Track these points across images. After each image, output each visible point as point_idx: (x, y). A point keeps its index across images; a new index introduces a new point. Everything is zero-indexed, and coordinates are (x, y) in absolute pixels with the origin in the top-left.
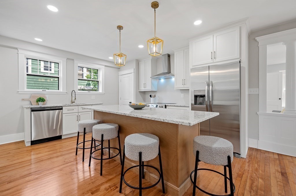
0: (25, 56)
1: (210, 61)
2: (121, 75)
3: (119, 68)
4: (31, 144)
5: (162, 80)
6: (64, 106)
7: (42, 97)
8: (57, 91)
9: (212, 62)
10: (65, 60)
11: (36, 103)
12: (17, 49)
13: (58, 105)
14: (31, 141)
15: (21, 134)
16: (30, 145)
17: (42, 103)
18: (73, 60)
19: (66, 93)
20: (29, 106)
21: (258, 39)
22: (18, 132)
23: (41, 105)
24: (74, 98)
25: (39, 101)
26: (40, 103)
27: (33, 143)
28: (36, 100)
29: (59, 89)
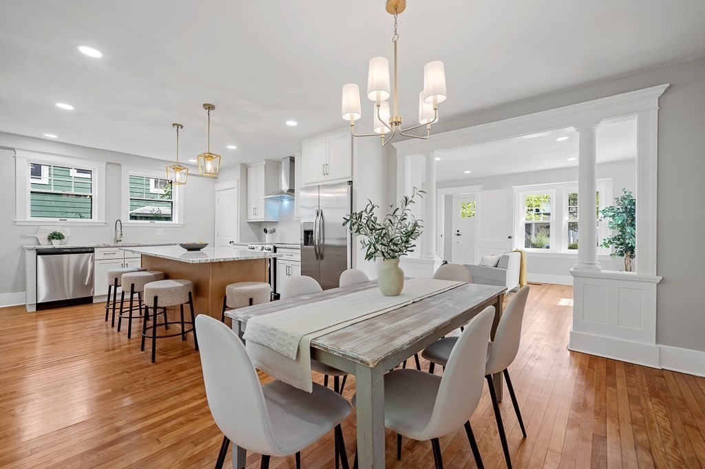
0: (28, 161)
1: (323, 178)
2: (219, 191)
3: (216, 178)
4: (37, 310)
5: (286, 203)
6: (97, 247)
7: (58, 230)
8: (89, 220)
9: (324, 179)
10: (104, 165)
11: (47, 242)
12: (13, 149)
13: (87, 246)
14: (37, 304)
15: (21, 294)
16: (35, 310)
17: (59, 241)
18: (119, 165)
19: (104, 224)
20: (33, 247)
21: (395, 145)
22: (15, 290)
23: (56, 244)
24: (119, 234)
25: (53, 238)
26: (54, 241)
27: (41, 307)
28: (47, 237)
29: (91, 218)
